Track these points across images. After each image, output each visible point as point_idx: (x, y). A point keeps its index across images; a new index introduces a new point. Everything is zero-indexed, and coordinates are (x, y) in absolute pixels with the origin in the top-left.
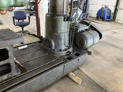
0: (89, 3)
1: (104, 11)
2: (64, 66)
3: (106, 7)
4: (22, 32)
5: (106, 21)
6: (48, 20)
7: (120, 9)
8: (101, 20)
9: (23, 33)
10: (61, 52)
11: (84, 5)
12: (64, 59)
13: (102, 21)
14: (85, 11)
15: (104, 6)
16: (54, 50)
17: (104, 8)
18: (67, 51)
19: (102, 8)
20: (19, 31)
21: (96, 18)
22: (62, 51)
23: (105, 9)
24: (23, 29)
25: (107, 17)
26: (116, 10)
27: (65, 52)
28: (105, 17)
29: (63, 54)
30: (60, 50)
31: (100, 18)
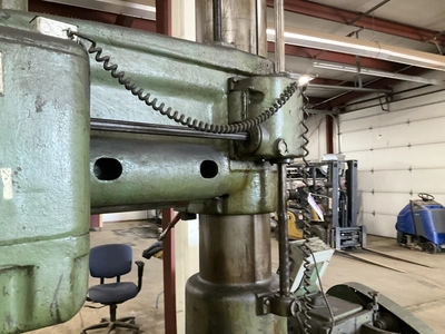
0: (359, 188)
1: (423, 213)
3: (425, 200)
4: (111, 323)
5: (438, 252)
8: (418, 250)
9: (113, 327)
11: (341, 199)
13: (424, 250)
14: (350, 218)
17: (419, 203)
19: (412, 204)
20: (98, 322)
21: (398, 239)
23: (424, 206)
24: (113, 312)
25: (440, 236)
28: (432, 235)
31: (412, 241)
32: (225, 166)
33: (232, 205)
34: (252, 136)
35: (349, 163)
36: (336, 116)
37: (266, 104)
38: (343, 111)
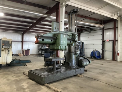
1: (95, 52)
3: (96, 50)
5: (97, 59)
7: (106, 51)
11: (81, 49)
15: (94, 50)
16: (71, 66)
19: (93, 51)
21: (91, 58)
22: (74, 67)
25: (98, 56)
26: (103, 52)
28: (96, 56)
31: (93, 58)
32: (72, 42)
33: (72, 45)
34: (74, 40)
35: (82, 43)
36: (80, 33)
37: (76, 37)
38: (82, 32)
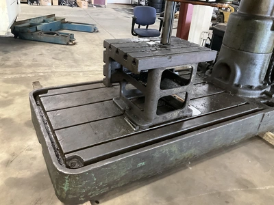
2: (264, 115)
6: (238, 25)
10: (252, 92)
12: (260, 105)
16: (238, 86)
18: (263, 91)
22: (255, 90)
27: (260, 92)
29: (255, 95)
30: (251, 87)
